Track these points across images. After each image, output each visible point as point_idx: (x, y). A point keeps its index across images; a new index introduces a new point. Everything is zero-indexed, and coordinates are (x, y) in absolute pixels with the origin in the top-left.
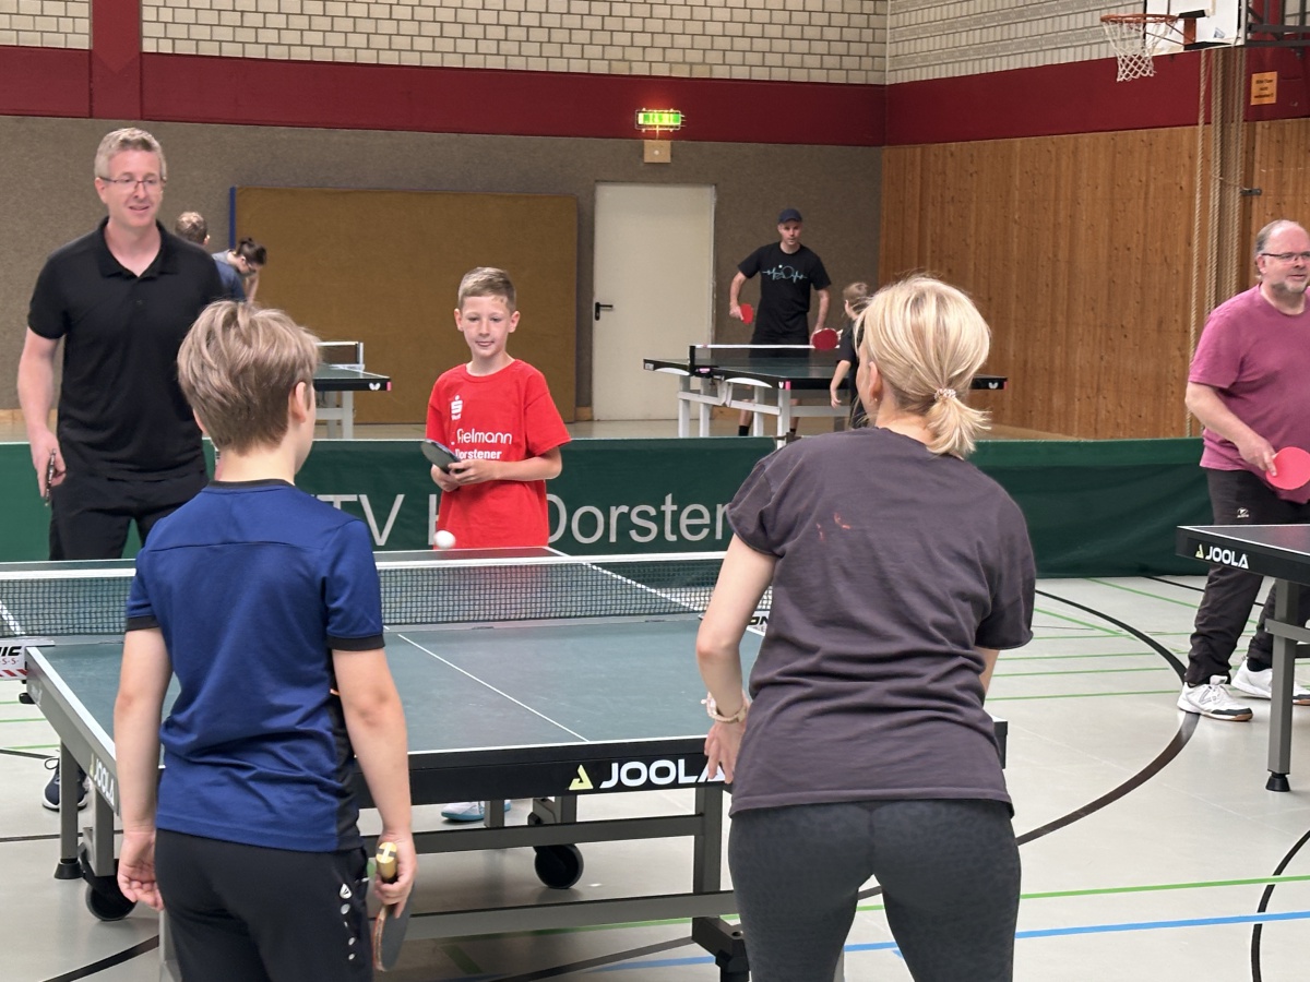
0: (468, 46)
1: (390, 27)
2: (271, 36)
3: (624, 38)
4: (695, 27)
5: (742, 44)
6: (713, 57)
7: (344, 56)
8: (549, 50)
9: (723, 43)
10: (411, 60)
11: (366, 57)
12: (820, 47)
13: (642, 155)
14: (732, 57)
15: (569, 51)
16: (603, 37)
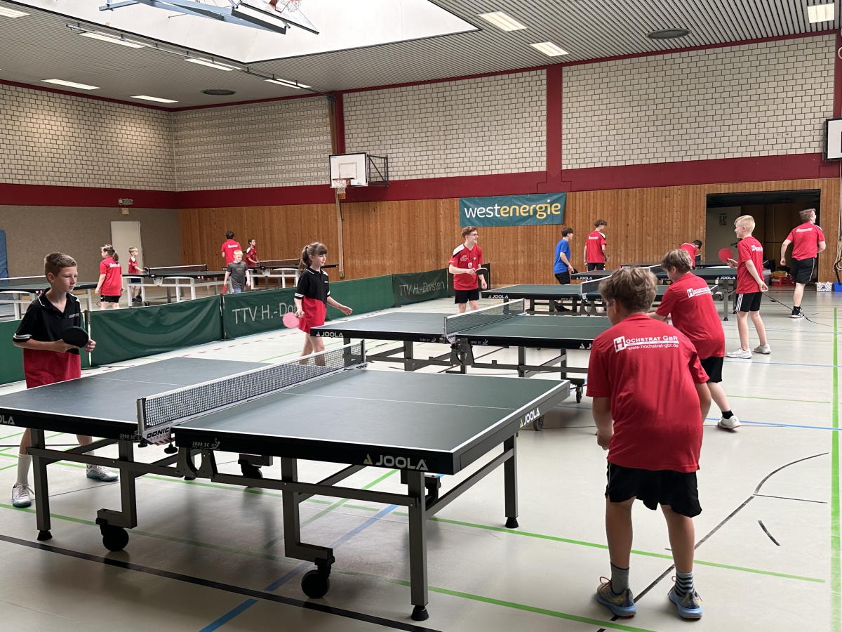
0: (73, 180)
1: (52, 174)
2: (20, 177)
3: (113, 178)
4: (130, 175)
5: (142, 179)
6: (136, 183)
7: (41, 183)
8: (95, 181)
9: (138, 179)
10: (59, 184)
11: (47, 183)
12: (161, 181)
13: (121, 212)
14: (141, 183)
15: (101, 181)
16: (108, 177)
